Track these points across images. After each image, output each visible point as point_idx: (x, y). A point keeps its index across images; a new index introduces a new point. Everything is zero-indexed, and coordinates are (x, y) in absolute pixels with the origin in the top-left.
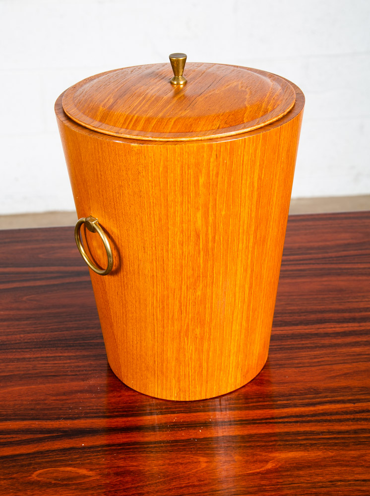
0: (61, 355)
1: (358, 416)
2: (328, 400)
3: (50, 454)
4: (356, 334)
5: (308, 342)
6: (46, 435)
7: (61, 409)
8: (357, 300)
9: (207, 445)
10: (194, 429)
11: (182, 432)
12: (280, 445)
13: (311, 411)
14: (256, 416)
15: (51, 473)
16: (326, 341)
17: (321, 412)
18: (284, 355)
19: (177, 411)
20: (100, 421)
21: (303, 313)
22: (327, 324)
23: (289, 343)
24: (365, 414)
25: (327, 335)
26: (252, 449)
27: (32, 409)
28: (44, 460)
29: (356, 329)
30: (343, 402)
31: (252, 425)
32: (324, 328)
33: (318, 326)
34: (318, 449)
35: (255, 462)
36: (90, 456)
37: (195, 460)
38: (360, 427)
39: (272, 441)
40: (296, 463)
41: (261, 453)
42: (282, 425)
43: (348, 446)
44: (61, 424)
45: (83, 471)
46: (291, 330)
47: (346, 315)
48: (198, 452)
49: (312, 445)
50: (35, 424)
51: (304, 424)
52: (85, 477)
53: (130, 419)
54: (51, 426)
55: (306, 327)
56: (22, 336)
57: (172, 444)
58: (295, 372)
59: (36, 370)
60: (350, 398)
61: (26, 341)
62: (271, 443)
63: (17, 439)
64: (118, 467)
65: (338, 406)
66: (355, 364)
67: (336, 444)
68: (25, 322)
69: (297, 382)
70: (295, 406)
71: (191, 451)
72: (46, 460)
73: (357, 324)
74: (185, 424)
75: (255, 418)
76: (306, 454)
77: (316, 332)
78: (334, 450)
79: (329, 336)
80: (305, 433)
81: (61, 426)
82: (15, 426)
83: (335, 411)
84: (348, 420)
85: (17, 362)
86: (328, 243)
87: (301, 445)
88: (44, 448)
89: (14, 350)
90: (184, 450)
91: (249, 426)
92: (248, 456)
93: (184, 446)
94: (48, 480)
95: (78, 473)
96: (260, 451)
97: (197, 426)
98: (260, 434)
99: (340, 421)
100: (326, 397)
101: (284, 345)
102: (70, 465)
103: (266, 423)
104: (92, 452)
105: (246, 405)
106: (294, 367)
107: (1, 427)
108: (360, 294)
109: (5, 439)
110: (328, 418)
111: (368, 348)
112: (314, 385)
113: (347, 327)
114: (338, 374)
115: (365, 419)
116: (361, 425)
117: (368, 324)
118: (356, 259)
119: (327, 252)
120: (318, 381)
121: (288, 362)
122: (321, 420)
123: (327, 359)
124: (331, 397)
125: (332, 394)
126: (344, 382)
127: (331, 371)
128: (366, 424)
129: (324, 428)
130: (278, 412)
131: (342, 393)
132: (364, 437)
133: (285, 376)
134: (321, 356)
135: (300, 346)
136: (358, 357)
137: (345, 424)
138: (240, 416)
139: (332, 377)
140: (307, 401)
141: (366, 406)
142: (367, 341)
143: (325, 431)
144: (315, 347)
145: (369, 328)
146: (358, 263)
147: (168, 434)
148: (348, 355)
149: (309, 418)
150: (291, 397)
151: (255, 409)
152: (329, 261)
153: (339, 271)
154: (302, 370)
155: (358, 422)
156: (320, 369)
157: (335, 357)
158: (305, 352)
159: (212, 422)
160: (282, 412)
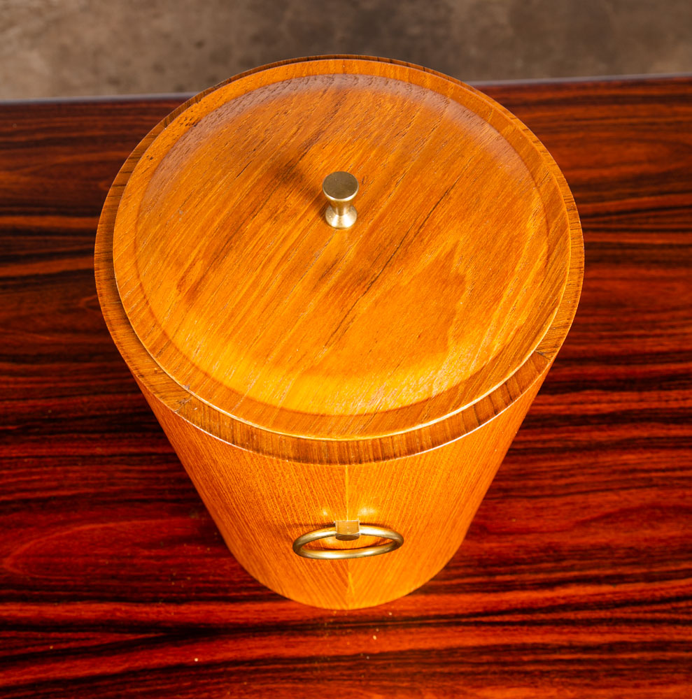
0: (152, 450)
1: (619, 613)
2: (575, 577)
3: (148, 677)
4: (633, 421)
5: (552, 436)
6: (139, 636)
7: (158, 579)
8: (642, 332)
9: (385, 668)
10: (366, 633)
11: (346, 638)
12: (494, 673)
13: (547, 599)
14: (462, 607)
16: (583, 437)
17: (562, 602)
20: (221, 608)
22: (588, 392)
24: (628, 609)
25: (584, 420)
26: (452, 680)
27: (113, 577)
28: (138, 690)
29: (635, 406)
30: (597, 581)
31: (454, 628)
32: (582, 403)
34: (551, 682)
36: (208, 684)
38: (618, 638)
39: (482, 664)
41: (465, 689)
42: (501, 628)
43: (596, 679)
44: (159, 612)
48: (371, 683)
49: (543, 674)
50: (122, 610)
51: (534, 628)
54: (144, 615)
56: (85, 399)
57: (332, 664)
58: (528, 508)
59: (113, 484)
60: (609, 572)
61: (93, 412)
62: (481, 669)
63: (96, 643)
66: (624, 493)
67: (578, 674)
69: (528, 531)
70: (523, 587)
71: (360, 680)
73: (633, 396)
74: (351, 620)
75: (460, 611)
76: (533, 694)
77: (568, 412)
78: (574, 685)
79: (587, 423)
80: (535, 648)
81: (161, 617)
82: (90, 614)
83: (584, 600)
84: (601, 621)
85: (83, 465)
86: (606, 172)
87: (526, 673)
88: (137, 664)
89: (75, 436)
90: (350, 677)
91: (449, 630)
92: (445, 694)
93: (349, 668)
96: (464, 685)
97: (369, 627)
98: (467, 648)
99: (588, 623)
100: (572, 568)
103: (477, 624)
104: (212, 676)
105: (447, 583)
106: (526, 497)
107: (68, 614)
108: (648, 317)
109: (77, 640)
110: (571, 615)
111: (649, 455)
112: (556, 540)
113: (619, 401)
114: (595, 515)
115: (628, 622)
116: (621, 633)
117: (654, 394)
118: (651, 220)
119: (602, 199)
120: (562, 530)
121: (517, 484)
122: (561, 619)
123: (581, 479)
124: (580, 570)
125: (582, 562)
126: (603, 536)
127: (585, 508)
128: (628, 631)
129: (564, 637)
130: (495, 599)
131: (597, 561)
132: (623, 659)
133: (510, 518)
134: (572, 472)
135: (539, 445)
136: (630, 476)
137: (596, 630)
138: (436, 607)
139: (584, 524)
140: (541, 576)
141: (632, 591)
142: (648, 438)
143: (565, 644)
144: (564, 450)
145: (655, 405)
146: (652, 231)
147: (324, 643)
148: (614, 472)
149: (542, 616)
150: (518, 567)
151: (460, 592)
152: (605, 222)
153: (619, 252)
154: (539, 505)
155: (617, 627)
156: (568, 504)
157: (593, 474)
158: (546, 460)
159: (393, 619)
160: (502, 601)
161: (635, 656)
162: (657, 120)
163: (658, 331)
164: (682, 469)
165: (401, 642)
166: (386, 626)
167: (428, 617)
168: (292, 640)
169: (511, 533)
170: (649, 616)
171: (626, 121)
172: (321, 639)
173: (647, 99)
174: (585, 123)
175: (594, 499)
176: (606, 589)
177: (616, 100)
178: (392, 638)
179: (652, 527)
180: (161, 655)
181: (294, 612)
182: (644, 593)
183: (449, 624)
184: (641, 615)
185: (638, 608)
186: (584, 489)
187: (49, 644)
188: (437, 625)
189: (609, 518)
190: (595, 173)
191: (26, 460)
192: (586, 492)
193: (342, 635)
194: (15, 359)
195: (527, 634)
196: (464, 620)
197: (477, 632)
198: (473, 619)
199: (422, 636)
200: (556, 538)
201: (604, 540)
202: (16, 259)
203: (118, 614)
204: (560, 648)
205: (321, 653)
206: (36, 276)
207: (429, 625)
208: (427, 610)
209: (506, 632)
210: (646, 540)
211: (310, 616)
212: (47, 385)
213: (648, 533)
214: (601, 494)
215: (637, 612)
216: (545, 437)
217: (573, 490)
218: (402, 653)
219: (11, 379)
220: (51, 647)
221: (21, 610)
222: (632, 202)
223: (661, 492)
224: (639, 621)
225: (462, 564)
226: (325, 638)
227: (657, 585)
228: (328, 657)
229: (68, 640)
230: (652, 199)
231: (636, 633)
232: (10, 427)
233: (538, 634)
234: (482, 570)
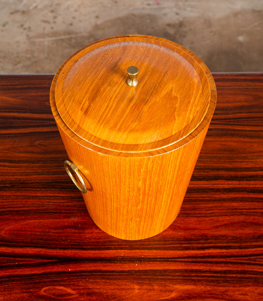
0: (58, 195)
1: (228, 260)
2: (212, 246)
3: (51, 275)
4: (236, 191)
5: (206, 195)
6: (49, 261)
7: (57, 241)
8: (241, 160)
9: (140, 276)
10: (133, 263)
11: (126, 264)
12: (181, 279)
13: (202, 254)
14: (170, 255)
15: (52, 290)
16: (217, 196)
17: (207, 255)
18: (191, 206)
19: (124, 248)
20: (80, 252)
21: (206, 169)
22: (220, 180)
23: (195, 196)
24: (232, 259)
25: (218, 190)
26: (165, 281)
27: (41, 239)
28: (47, 280)
29: (237, 186)
30: (221, 248)
31: (166, 263)
32: (217, 184)
33: (214, 182)
34: (202, 284)
35: (166, 291)
36: (73, 279)
37: (132, 287)
38: (228, 269)
39: (176, 276)
40: (189, 294)
41: (169, 285)
42: (184, 263)
43: (219, 283)
44: (57, 252)
45: (69, 291)
46: (197, 184)
47: (233, 173)
48: (134, 281)
49: (199, 280)
50: (43, 251)
51: (196, 264)
52: (70, 294)
53: (97, 252)
54: (52, 253)
55: (206, 182)
56: (35, 176)
57: (120, 274)
58: (196, 221)
59: (43, 206)
60: (225, 245)
61: (38, 181)
62: (176, 278)
63: (33, 262)
64: (89, 289)
65: (218, 251)
66: (232, 217)
67: (212, 281)
68: (37, 165)
69: (196, 229)
70: (193, 249)
71: (130, 280)
72: (49, 280)
73: (237, 182)
74: (128, 258)
75: (169, 257)
76: (195, 288)
77: (212, 187)
78: (211, 285)
79: (219, 191)
80: (196, 271)
81: (58, 254)
82: (31, 252)
83: (215, 255)
84: (222, 262)
85: (33, 199)
86: (229, 105)
87: (193, 280)
88: (48, 271)
89: (31, 189)
90: (126, 279)
91: (164, 263)
92: (162, 286)
93: (126, 275)
94: (50, 295)
95: (66, 291)
96: (169, 283)
97: (134, 261)
98: (171, 270)
99: (217, 263)
100: (211, 243)
101: (192, 197)
102: (62, 285)
103: (175, 261)
104: (75, 276)
105: (164, 246)
106: (195, 217)
107: (24, 252)
108: (243, 155)
109: (26, 261)
110: (210, 260)
111: (242, 204)
112: (206, 233)
113: (232, 184)
114: (221, 224)
115: (232, 263)
116: (229, 267)
117: (245, 182)
118: (245, 122)
119: (228, 114)
120: (208, 229)
121: (192, 212)
122: (207, 261)
123: (216, 211)
124: (214, 244)
125: (215, 241)
126: (223, 232)
127: (217, 221)
128: (232, 266)
129: (207, 268)
130: (182, 253)
131: (221, 240)
132: (229, 276)
133: (189, 224)
134: (213, 208)
135: (201, 199)
136: (234, 211)
137: (220, 266)
138: (160, 254)
139: (217, 227)
140: (200, 245)
141: (233, 252)
142: (242, 198)
143: (208, 270)
144: (211, 200)
145: (245, 186)
146: (246, 125)
147: (118, 266)
148: (228, 209)
149: (200, 260)
150: (191, 242)
151: (169, 250)
152: (228, 122)
153: (233, 132)
154: (200, 220)
155: (228, 265)
156: (211, 220)
157: (221, 209)
158: (203, 204)
159: (143, 258)
160: (185, 254)
161: (234, 275)
162: (249, 87)
163: (247, 160)
164: (254, 209)
165: (146, 267)
166: (141, 261)
167: (157, 258)
168: (106, 264)
169: (189, 229)
170: (240, 261)
171: (237, 87)
172: (117, 264)
173: (245, 80)
174: (222, 87)
175: (221, 218)
176: (224, 251)
177: (234, 80)
178: (143, 265)
179: (242, 229)
180: (57, 268)
181: (107, 254)
182: (238, 253)
183: (164, 261)
184: (237, 261)
185: (236, 258)
186: (217, 215)
187: (16, 262)
188: (160, 261)
189: (226, 225)
190: (225, 105)
191: (12, 197)
192: (218, 216)
193: (124, 263)
194: (10, 162)
195: (194, 266)
196: (170, 260)
197: (175, 264)
198: (173, 260)
199: (154, 265)
200: (206, 232)
201: (224, 233)
202: (14, 128)
203: (42, 252)
204: (206, 272)
205: (116, 269)
206: (21, 133)
207: (157, 261)
208: (156, 256)
209: (186, 265)
210: (240, 234)
211: (113, 256)
212: (22, 171)
213: (241, 231)
214: (223, 217)
215: (235, 260)
216: (203, 196)
217: (213, 215)
218: (146, 270)
219: (9, 169)
220: (16, 263)
221: (6, 250)
222: (239, 115)
223: (246, 217)
224: (236, 263)
225: (170, 240)
226: (118, 264)
227: (243, 250)
228: (119, 271)
229: (23, 261)
230: (246, 114)
231: (234, 267)
232: (7, 185)
233: (198, 266)
234: (178, 242)
